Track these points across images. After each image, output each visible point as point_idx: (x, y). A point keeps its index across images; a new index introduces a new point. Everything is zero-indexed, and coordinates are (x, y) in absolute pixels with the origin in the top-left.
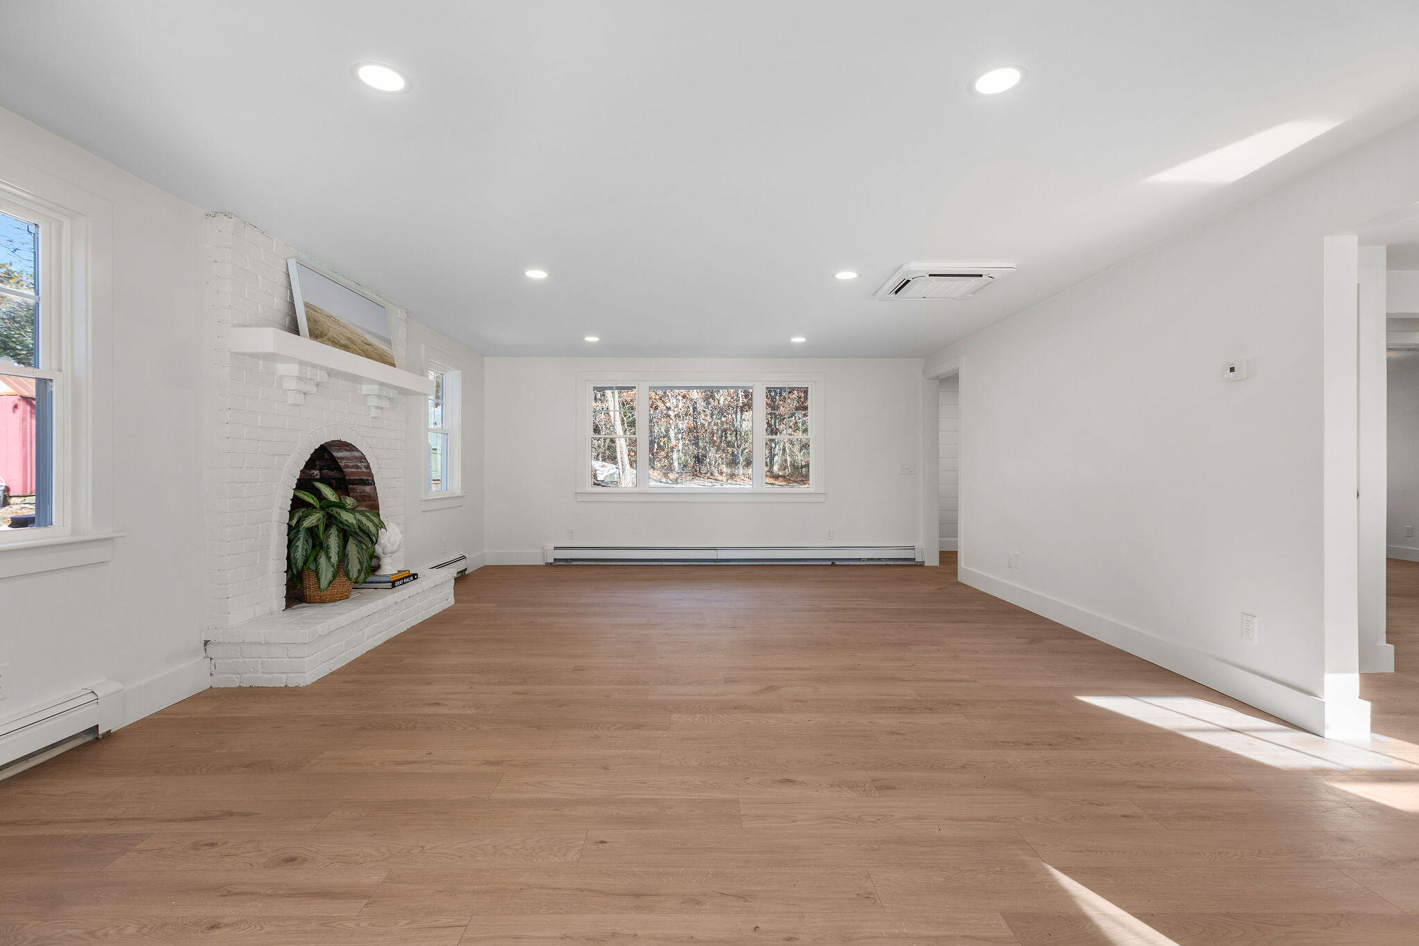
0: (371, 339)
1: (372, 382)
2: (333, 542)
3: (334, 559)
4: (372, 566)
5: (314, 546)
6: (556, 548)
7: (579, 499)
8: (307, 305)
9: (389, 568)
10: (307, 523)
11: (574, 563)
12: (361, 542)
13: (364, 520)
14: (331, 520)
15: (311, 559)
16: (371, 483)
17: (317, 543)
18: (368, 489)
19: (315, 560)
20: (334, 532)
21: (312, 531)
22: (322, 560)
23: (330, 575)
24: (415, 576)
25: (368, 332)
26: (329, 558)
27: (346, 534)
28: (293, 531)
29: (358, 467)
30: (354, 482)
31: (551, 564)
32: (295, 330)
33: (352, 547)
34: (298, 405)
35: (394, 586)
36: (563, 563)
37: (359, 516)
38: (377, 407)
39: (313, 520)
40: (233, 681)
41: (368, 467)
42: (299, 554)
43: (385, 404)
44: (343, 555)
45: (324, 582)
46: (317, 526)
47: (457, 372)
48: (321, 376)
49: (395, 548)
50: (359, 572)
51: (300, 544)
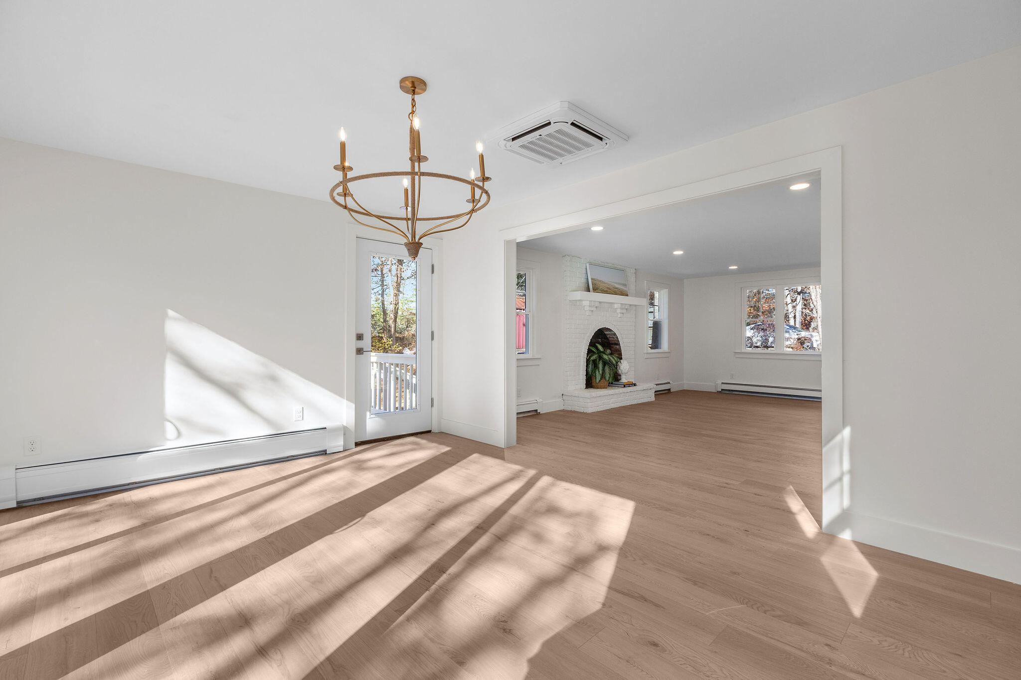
0: (617, 286)
1: (617, 303)
2: (601, 366)
3: (601, 372)
4: (616, 378)
5: (595, 367)
6: (722, 383)
7: (737, 356)
8: (592, 279)
9: (624, 380)
10: (592, 358)
11: (734, 393)
12: (610, 367)
13: (611, 358)
14: (600, 358)
15: (594, 371)
16: (619, 344)
17: (596, 366)
18: (618, 347)
19: (595, 372)
20: (601, 362)
21: (594, 361)
22: (597, 372)
23: (600, 378)
24: (635, 385)
25: (616, 283)
26: (599, 372)
27: (605, 363)
28: (588, 361)
29: (613, 338)
30: (612, 344)
31: (720, 392)
32: (588, 290)
33: (607, 368)
34: (590, 316)
35: (624, 387)
36: (727, 392)
37: (609, 357)
38: (620, 313)
39: (593, 358)
40: (569, 408)
41: (617, 338)
42: (590, 369)
43: (624, 311)
44: (604, 370)
45: (598, 381)
46: (596, 359)
47: (666, 290)
48: (597, 304)
49: (626, 372)
50: (609, 378)
51: (590, 366)
